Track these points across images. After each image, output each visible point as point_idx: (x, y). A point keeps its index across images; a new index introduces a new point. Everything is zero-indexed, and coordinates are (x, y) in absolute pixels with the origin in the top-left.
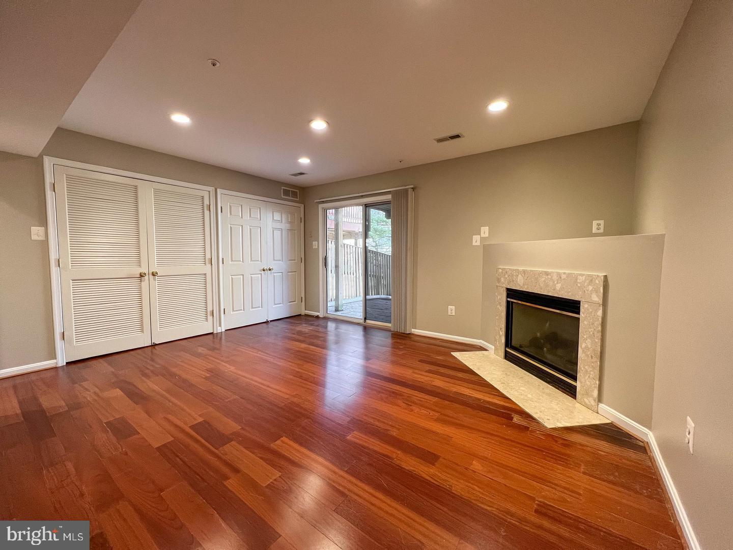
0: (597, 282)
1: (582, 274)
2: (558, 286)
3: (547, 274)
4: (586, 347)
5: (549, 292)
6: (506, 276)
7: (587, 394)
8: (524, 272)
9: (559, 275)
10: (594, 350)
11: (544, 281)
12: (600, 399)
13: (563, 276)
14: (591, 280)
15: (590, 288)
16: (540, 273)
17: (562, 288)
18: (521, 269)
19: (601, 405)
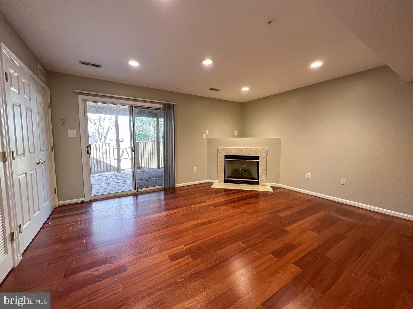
0: (265, 150)
1: (260, 148)
2: (251, 152)
3: (246, 149)
4: (262, 169)
5: (247, 154)
6: (225, 151)
7: (263, 181)
8: (235, 148)
9: (251, 149)
10: (264, 169)
11: (245, 151)
12: (266, 182)
13: (253, 149)
14: (263, 150)
15: (263, 152)
16: (243, 149)
17: (253, 153)
18: (233, 147)
19: (267, 183)
